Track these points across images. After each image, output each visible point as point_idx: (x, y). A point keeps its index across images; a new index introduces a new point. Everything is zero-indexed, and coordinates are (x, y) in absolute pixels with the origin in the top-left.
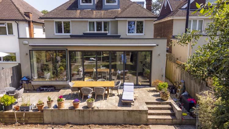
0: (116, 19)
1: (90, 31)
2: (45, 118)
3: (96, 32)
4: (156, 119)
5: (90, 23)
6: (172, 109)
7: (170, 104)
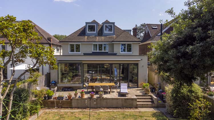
0: (113, 43)
1: (94, 50)
2: (73, 104)
3: (98, 51)
4: (142, 104)
5: (94, 45)
6: (152, 98)
7: (151, 96)
